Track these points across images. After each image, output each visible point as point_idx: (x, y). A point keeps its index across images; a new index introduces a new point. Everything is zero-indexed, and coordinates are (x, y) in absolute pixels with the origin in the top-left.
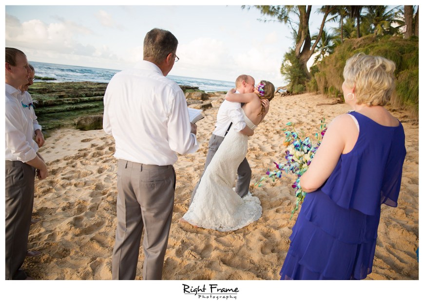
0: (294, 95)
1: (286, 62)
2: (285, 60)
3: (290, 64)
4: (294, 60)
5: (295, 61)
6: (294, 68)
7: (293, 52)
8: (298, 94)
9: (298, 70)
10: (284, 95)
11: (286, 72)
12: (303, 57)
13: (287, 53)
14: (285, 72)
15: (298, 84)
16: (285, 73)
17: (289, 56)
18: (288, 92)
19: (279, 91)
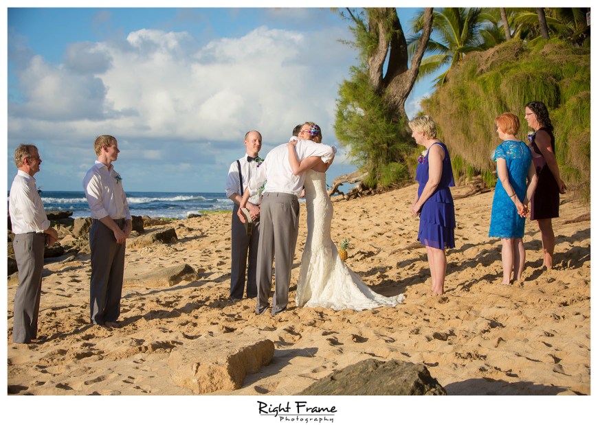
0: (380, 193)
1: (350, 108)
2: (345, 103)
3: (360, 111)
4: (369, 99)
5: (372, 104)
6: (372, 121)
7: (364, 79)
8: (390, 188)
9: (382, 124)
10: (355, 194)
11: (353, 135)
12: (392, 90)
13: (347, 83)
14: (349, 133)
15: (387, 163)
16: (351, 138)
17: (354, 90)
18: (364, 187)
19: (340, 189)
